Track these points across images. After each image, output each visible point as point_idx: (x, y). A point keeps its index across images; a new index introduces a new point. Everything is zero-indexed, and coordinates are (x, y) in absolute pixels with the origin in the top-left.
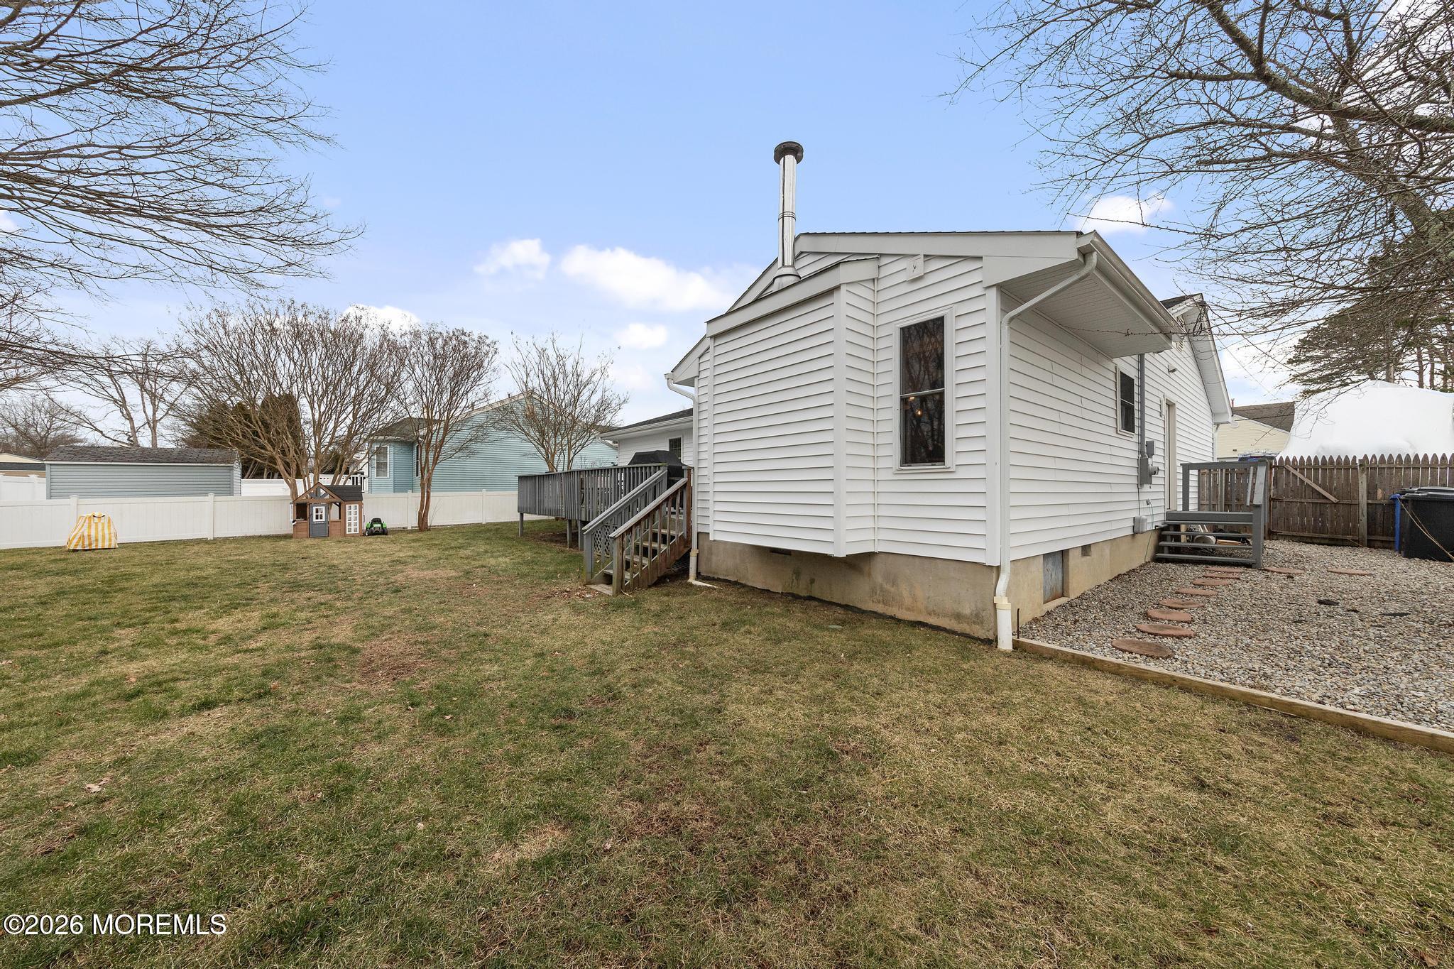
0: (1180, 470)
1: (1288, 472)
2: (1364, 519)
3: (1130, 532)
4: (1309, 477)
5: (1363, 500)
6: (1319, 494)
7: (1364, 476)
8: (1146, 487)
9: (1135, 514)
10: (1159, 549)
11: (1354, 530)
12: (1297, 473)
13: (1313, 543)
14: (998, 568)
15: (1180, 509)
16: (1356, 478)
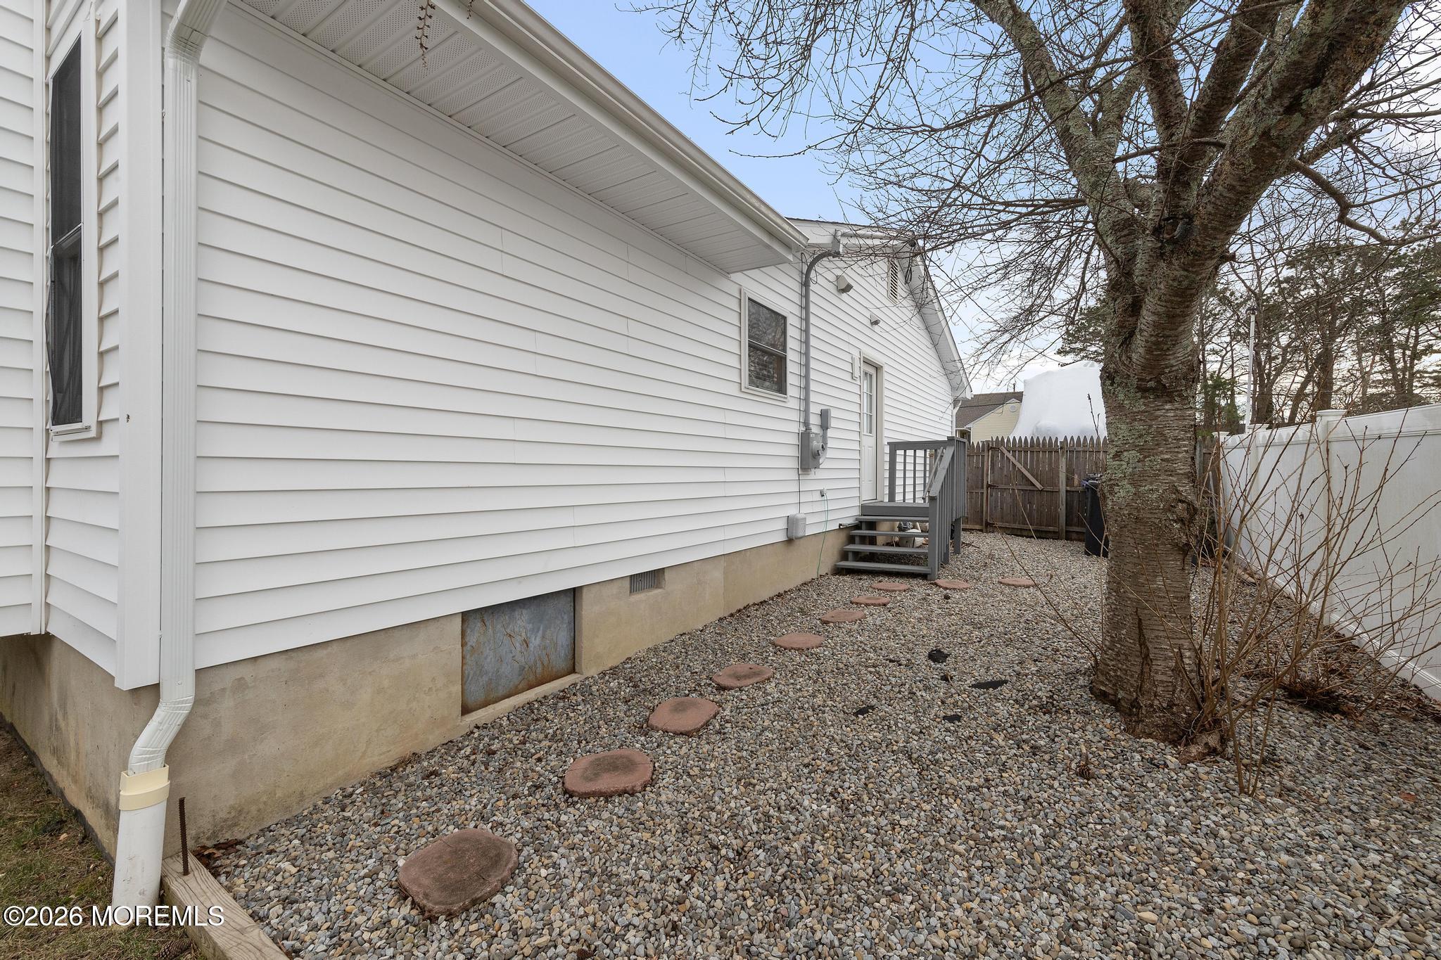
0: (887, 450)
1: (1003, 454)
2: (1063, 508)
3: (782, 537)
4: (1019, 461)
5: (1063, 487)
6: (1028, 480)
7: (1064, 460)
8: (816, 474)
9: (792, 512)
10: (844, 556)
11: (1054, 519)
12: (1010, 456)
13: (1022, 536)
14: (156, 687)
15: (886, 500)
16: (1057, 461)
